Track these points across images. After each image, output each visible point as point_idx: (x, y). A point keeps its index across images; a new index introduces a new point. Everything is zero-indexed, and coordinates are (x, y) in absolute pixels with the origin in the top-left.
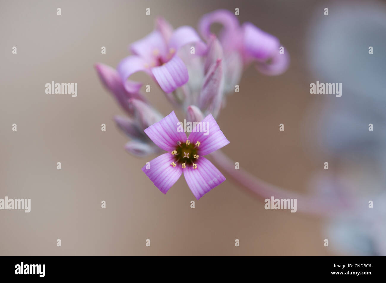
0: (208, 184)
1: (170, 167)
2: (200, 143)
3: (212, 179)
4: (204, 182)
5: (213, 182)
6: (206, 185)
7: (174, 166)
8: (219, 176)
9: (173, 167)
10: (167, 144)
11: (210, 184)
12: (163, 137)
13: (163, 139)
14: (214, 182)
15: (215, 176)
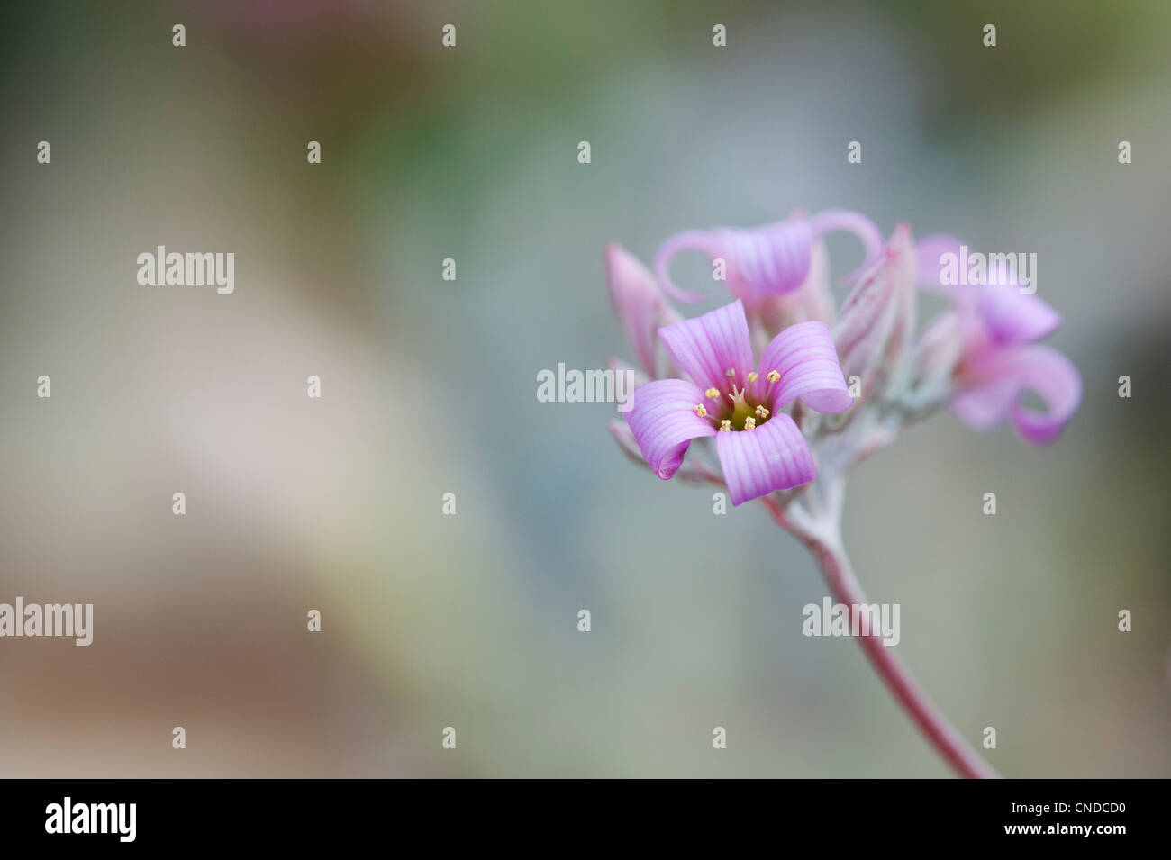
0: (766, 461)
1: (691, 413)
2: (779, 375)
3: (779, 451)
4: (760, 453)
5: (782, 458)
6: (762, 461)
7: (700, 413)
8: (798, 447)
9: (697, 415)
10: (700, 363)
11: (771, 462)
12: (696, 341)
13: (696, 348)
14: (783, 460)
15: (789, 446)
